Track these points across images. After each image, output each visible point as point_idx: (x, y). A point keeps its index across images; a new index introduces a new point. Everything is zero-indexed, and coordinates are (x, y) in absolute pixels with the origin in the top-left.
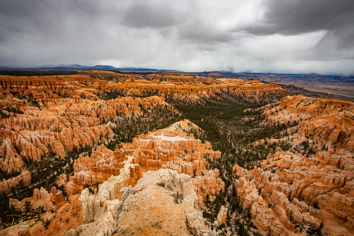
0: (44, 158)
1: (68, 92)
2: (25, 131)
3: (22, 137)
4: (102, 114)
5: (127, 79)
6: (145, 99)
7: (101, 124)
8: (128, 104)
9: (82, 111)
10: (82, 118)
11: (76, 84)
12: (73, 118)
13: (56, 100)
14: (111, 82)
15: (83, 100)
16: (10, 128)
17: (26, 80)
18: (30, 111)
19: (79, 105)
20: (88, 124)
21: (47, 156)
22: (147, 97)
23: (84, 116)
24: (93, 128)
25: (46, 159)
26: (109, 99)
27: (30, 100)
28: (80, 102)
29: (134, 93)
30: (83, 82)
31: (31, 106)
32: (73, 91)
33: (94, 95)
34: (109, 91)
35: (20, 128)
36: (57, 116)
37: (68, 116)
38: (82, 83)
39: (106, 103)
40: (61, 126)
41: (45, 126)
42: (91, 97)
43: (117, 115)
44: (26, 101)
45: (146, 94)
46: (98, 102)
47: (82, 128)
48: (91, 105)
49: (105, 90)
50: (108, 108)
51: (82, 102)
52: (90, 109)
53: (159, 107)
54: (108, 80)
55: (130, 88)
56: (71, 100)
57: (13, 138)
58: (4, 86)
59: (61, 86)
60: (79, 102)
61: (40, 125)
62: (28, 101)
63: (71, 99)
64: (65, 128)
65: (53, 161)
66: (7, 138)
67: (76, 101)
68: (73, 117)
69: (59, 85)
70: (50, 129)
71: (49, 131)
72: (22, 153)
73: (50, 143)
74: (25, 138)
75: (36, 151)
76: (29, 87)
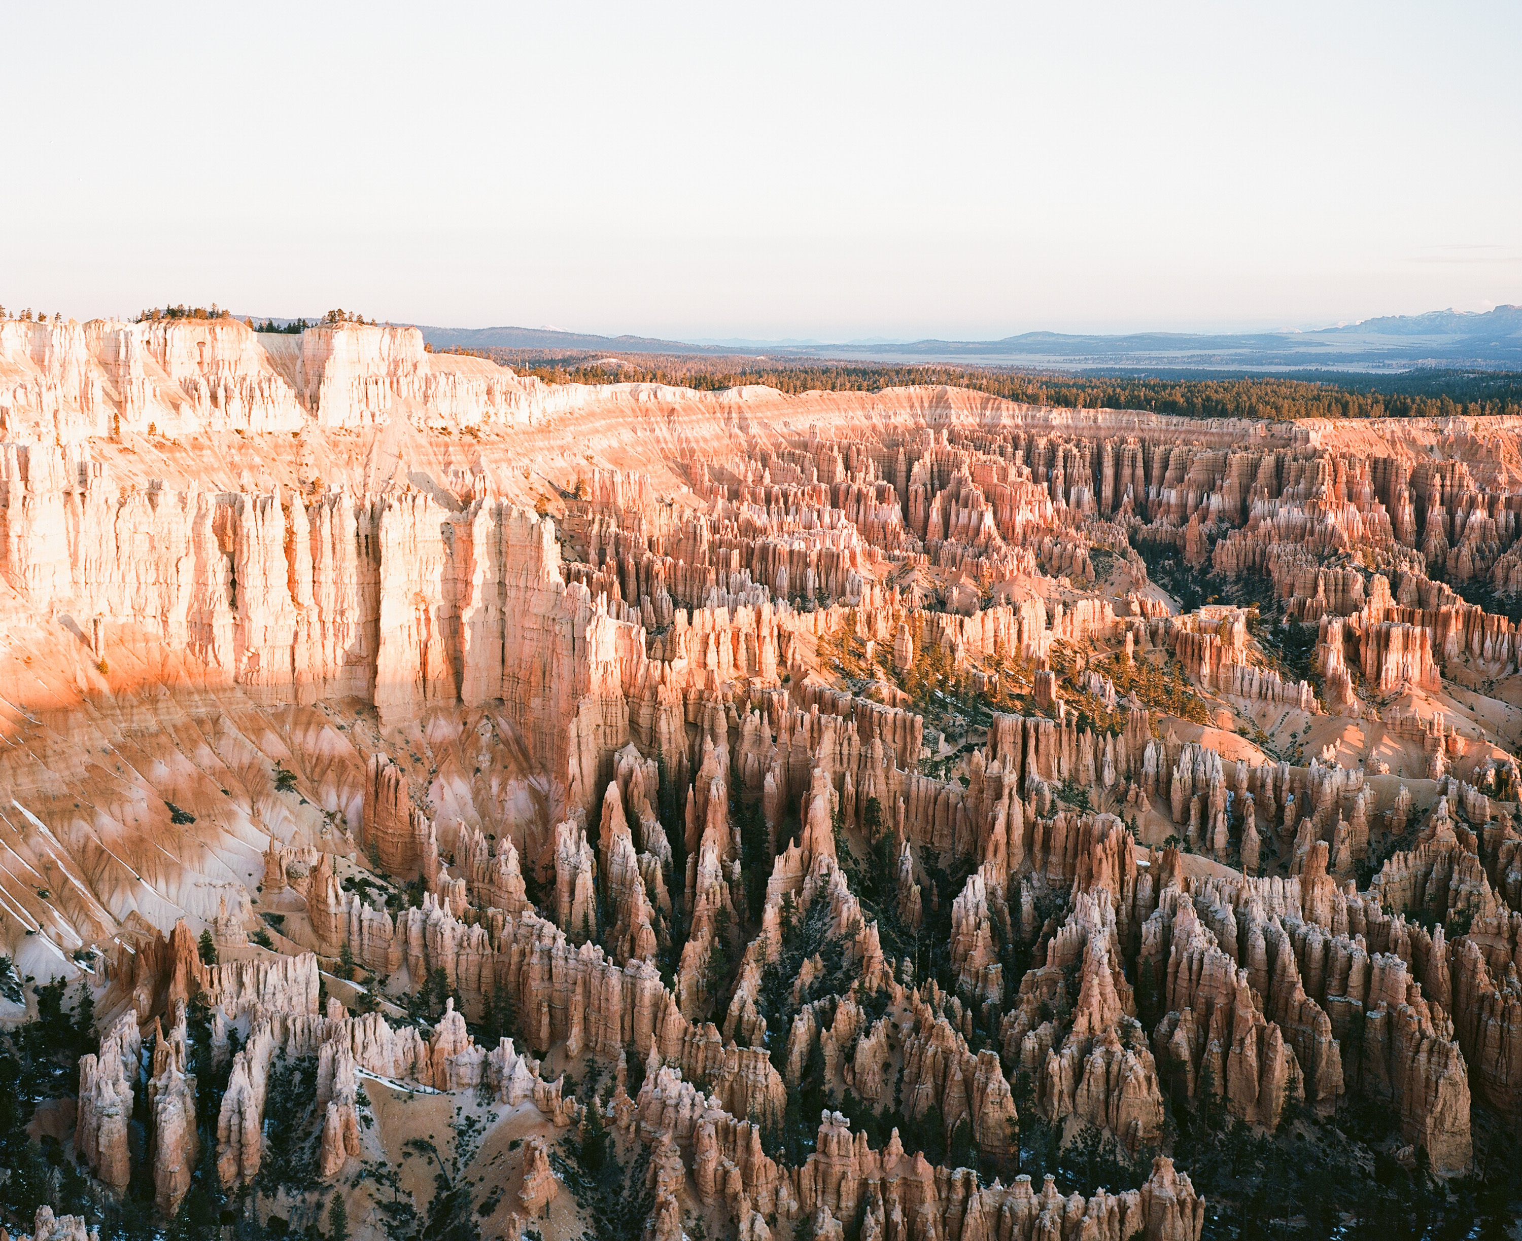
0: (1299, 1126)
3: (1183, 900)
17: (1250, 455)
21: (1322, 1112)
25: (1310, 1135)
36: (1453, 783)
41: (1346, 849)
57: (1132, 893)
58: (1107, 491)
62: (1251, 625)
65: (1366, 1174)
66: (1096, 888)
70: (1378, 891)
71: (1377, 906)
72: (1166, 1026)
73: (1366, 1008)
74: (1206, 915)
75: (1264, 1045)
76: (1259, 507)
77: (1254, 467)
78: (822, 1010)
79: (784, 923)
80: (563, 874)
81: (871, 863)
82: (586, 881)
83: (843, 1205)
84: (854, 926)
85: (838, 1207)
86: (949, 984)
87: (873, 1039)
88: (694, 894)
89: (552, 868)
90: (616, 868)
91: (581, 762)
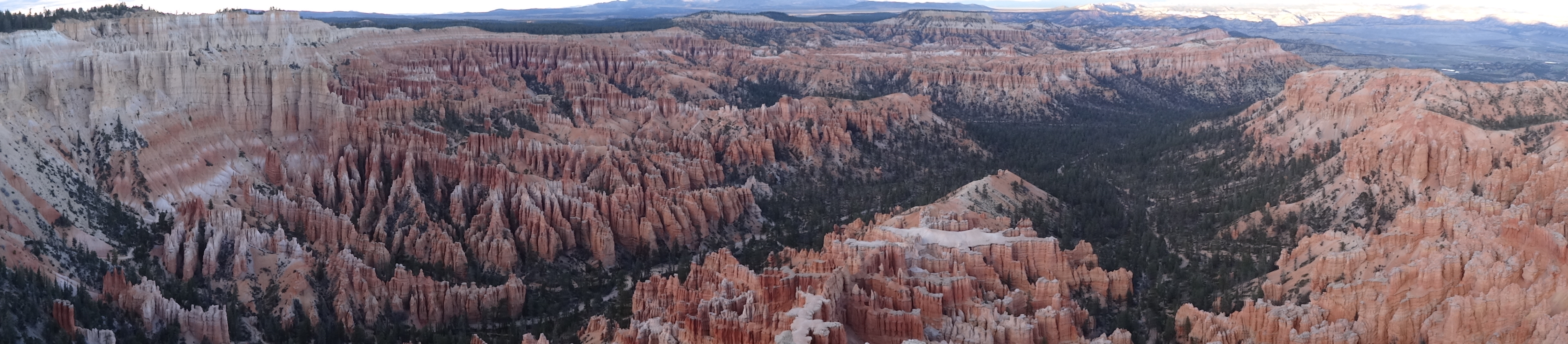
0: (561, 258)
1: (643, 83)
2: (535, 176)
3: (525, 190)
4: (731, 153)
5: (809, 39)
6: (866, 104)
7: (723, 184)
8: (810, 124)
9: (675, 140)
10: (671, 161)
11: (666, 58)
12: (648, 157)
13: (613, 103)
14: (760, 51)
15: (680, 106)
16: (507, 162)
17: (558, 46)
18: (552, 127)
19: (669, 120)
20: (685, 181)
21: (567, 253)
22: (873, 100)
23: (679, 154)
24: (701, 194)
25: (564, 260)
26: (754, 107)
27: (557, 98)
28: (671, 112)
29: (830, 85)
30: (685, 53)
31: (556, 113)
32: (657, 78)
33: (711, 93)
34: (756, 81)
35: (526, 168)
36: (611, 147)
37: (637, 149)
38: (682, 56)
39: (745, 117)
40: (617, 176)
41: (578, 171)
42: (705, 98)
43: (778, 158)
44: (549, 98)
45: (871, 87)
46: (721, 112)
47: (671, 190)
48: (703, 121)
49: (743, 78)
50: (749, 134)
51: (677, 111)
52: (698, 136)
53: (914, 132)
54: (753, 46)
55: (818, 68)
56: (650, 106)
57: (508, 189)
58: (514, 59)
59: (629, 63)
60: (669, 111)
61: (567, 168)
62: (553, 101)
63: (650, 102)
64: (623, 186)
65: (582, 271)
66: (497, 187)
67: (661, 109)
68: (649, 154)
69: (625, 59)
70: (587, 183)
71: (586, 188)
72: (518, 231)
73: (581, 219)
74: (531, 194)
75: (548, 233)
76: (559, 62)
77: (558, 50)
78: (406, 230)
79: (395, 202)
80: (325, 186)
81: (426, 182)
82: (332, 187)
84: (417, 203)
86: (449, 221)
87: (421, 239)
88: (365, 195)
89: (322, 183)
90: (342, 184)
91: (333, 150)
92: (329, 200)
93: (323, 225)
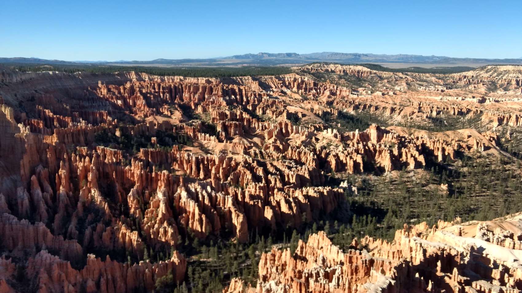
0: (211, 237)
6: (439, 135)
18: (203, 142)
21: (216, 233)
31: (205, 133)
40: (248, 177)
44: (199, 122)
45: (445, 123)
46: (324, 133)
57: (170, 188)
62: (203, 123)
71: (227, 185)
72: (179, 219)
73: (224, 208)
78: (94, 227)
80: (19, 201)
81: (107, 189)
82: (27, 202)
83: (95, 277)
85: (94, 278)
86: (127, 216)
87: (107, 232)
88: (59, 202)
89: (16, 200)
90: (35, 198)
91: (24, 171)
92: (24, 212)
93: (20, 234)
